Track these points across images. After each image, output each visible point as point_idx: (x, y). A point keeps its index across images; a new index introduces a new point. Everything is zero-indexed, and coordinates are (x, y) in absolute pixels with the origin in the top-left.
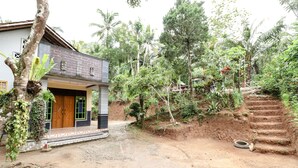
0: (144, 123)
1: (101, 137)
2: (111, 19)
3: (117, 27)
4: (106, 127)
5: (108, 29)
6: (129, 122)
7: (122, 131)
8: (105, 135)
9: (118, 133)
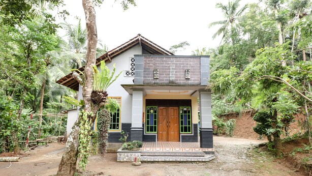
0: (281, 148)
1: (200, 159)
2: (234, 8)
3: (243, 14)
4: (211, 146)
5: (232, 21)
6: (257, 142)
7: (239, 155)
8: (207, 157)
9: (232, 158)
